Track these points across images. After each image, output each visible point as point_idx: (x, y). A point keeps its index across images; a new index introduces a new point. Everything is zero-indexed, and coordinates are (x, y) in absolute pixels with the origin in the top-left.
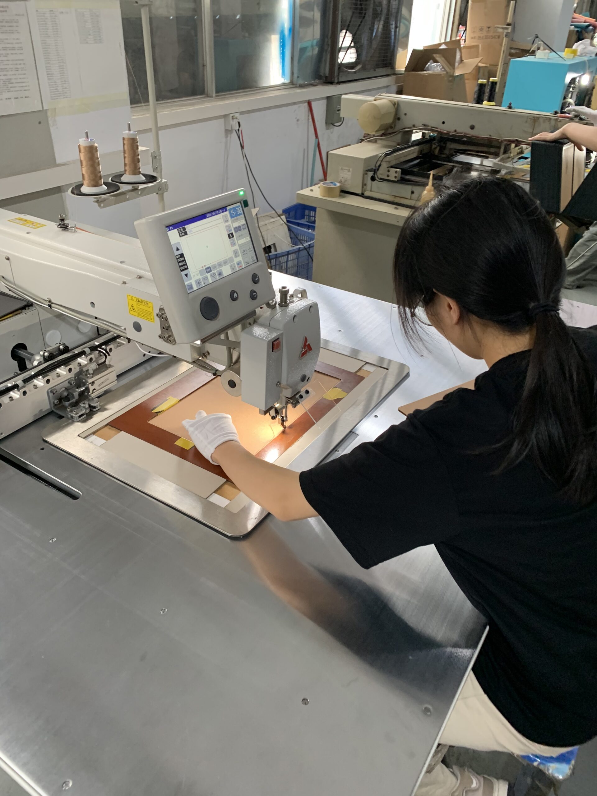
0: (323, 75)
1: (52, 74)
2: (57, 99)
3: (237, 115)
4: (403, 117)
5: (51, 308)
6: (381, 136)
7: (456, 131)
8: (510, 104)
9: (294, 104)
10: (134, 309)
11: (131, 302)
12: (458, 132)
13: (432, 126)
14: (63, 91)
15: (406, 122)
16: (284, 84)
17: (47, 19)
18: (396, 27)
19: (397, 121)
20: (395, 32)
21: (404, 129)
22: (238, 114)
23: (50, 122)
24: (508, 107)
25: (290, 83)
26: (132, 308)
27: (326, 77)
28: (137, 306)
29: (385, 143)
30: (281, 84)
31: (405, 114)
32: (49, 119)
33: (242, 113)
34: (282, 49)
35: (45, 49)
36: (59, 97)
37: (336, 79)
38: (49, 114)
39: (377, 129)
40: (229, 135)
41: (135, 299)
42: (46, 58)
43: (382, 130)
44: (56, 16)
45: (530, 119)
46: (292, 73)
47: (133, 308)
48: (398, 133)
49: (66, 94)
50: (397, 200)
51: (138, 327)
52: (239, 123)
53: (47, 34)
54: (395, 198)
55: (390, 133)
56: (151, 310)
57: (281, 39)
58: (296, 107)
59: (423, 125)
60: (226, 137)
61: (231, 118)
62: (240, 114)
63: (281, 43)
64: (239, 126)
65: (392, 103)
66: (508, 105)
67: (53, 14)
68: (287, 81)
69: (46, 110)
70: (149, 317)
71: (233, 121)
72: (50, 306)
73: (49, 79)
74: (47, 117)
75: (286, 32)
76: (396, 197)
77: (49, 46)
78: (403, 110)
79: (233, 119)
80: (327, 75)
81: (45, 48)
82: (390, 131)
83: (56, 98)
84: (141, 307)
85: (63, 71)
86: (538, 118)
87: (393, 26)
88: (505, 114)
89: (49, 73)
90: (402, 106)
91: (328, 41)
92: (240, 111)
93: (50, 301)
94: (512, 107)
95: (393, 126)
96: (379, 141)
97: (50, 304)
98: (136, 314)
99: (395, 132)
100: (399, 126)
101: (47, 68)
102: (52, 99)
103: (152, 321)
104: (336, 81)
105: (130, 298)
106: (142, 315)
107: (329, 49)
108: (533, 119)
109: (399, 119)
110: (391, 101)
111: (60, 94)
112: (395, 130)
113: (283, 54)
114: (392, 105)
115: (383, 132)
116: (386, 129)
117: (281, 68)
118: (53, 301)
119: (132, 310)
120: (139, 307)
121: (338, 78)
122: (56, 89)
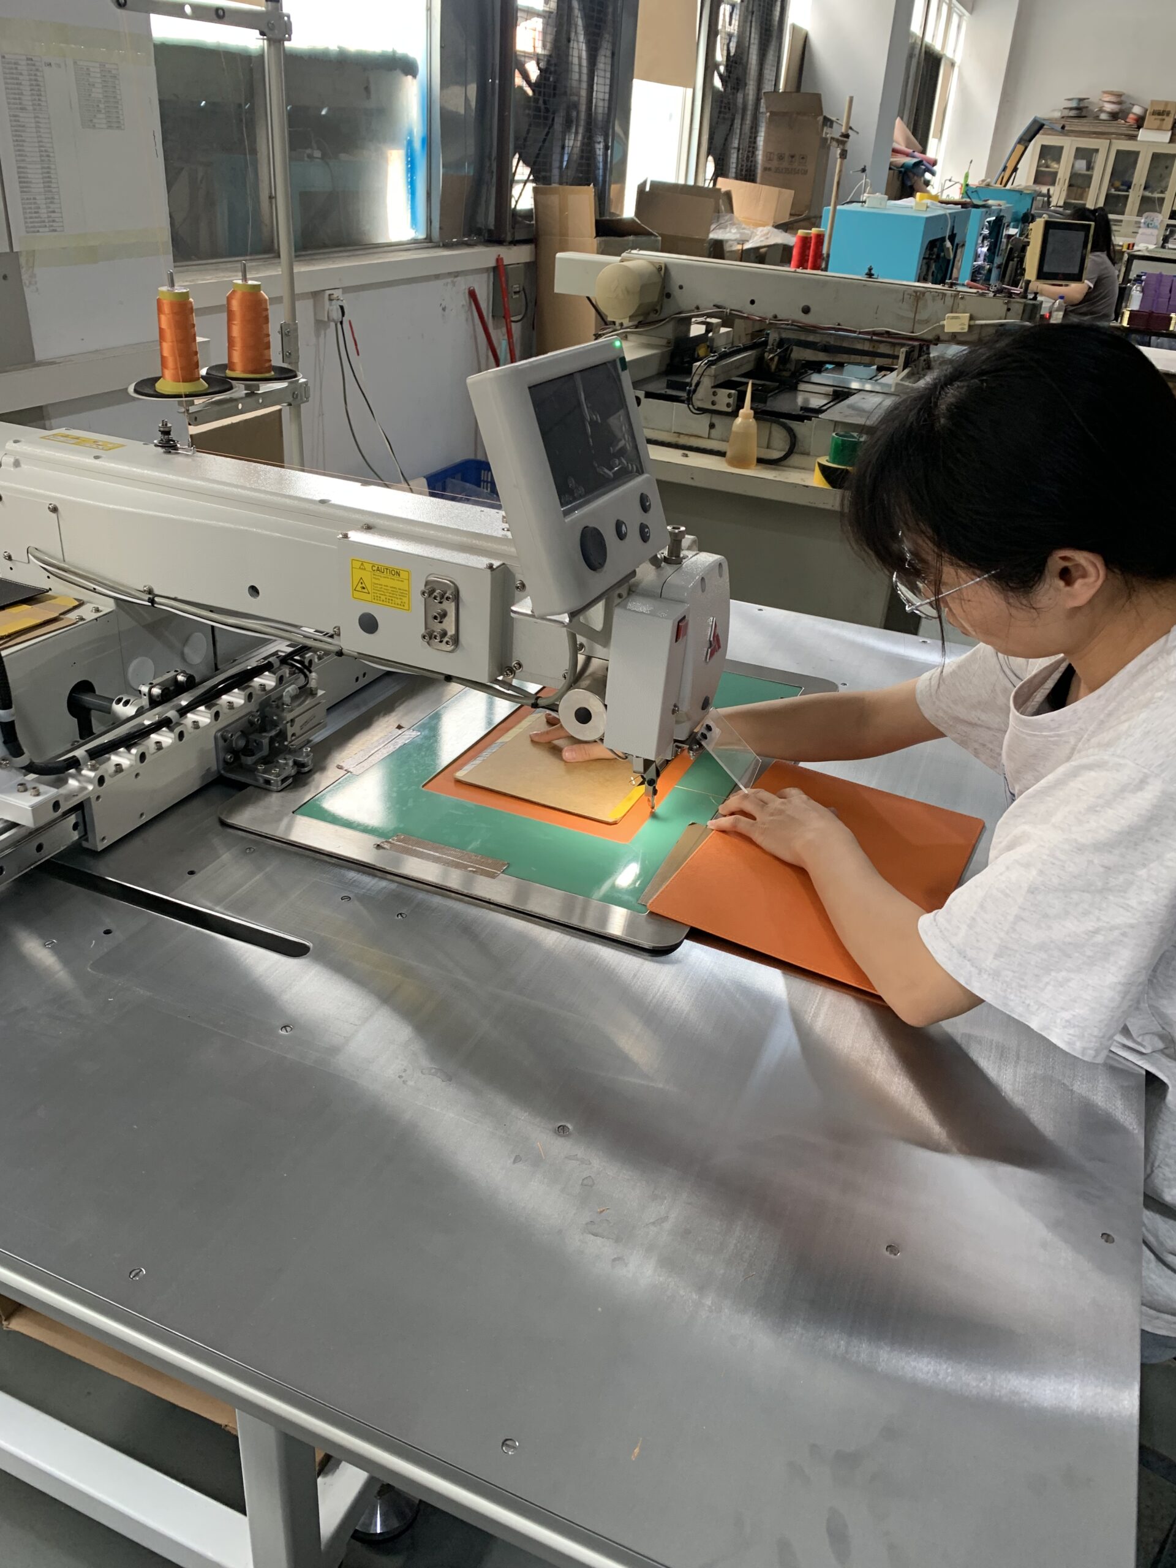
0: (483, 227)
1: (27, 182)
2: (38, 232)
3: (337, 293)
4: (676, 292)
5: (153, 605)
6: (637, 327)
7: (775, 317)
8: (870, 269)
9: (437, 277)
10: (364, 588)
11: (358, 574)
12: (780, 317)
13: (733, 308)
14: (49, 217)
15: (684, 300)
16: (415, 241)
17: (21, 74)
18: (606, 148)
19: (665, 300)
20: (605, 155)
21: (680, 313)
22: (341, 290)
23: (25, 277)
24: (867, 274)
25: (425, 239)
26: (360, 585)
27: (490, 231)
28: (374, 580)
29: (643, 339)
30: (411, 240)
31: (681, 287)
32: (23, 271)
33: (346, 290)
34: (409, 175)
35: (17, 133)
36: (41, 230)
37: (509, 234)
38: (22, 260)
39: (630, 314)
40: (323, 332)
41: (368, 567)
42: (19, 150)
43: (639, 315)
44: (37, 70)
45: (908, 294)
46: (429, 221)
47: (363, 585)
48: (668, 322)
49: (54, 224)
50: (683, 441)
51: (369, 624)
52: (342, 308)
53: (20, 104)
54: (679, 437)
55: (652, 322)
56: (404, 586)
57: (407, 156)
58: (440, 283)
59: (714, 306)
60: (318, 335)
61: (327, 297)
62: (343, 293)
63: (407, 164)
64: (343, 314)
65: (655, 266)
66: (867, 271)
67: (34, 65)
68: (422, 236)
69: (17, 252)
70: (399, 601)
71: (331, 305)
72: (152, 601)
73: (22, 192)
74: (19, 267)
75: (417, 145)
76: (682, 436)
77: (24, 126)
78: (677, 278)
79: (331, 300)
80: (492, 227)
81: (16, 131)
82: (653, 317)
83: (36, 229)
84: (383, 581)
85: (49, 177)
86: (924, 294)
87: (601, 146)
88: (865, 285)
89: (23, 180)
90: (673, 273)
91: (491, 164)
92: (344, 286)
93: (150, 592)
94: (873, 275)
95: (658, 308)
96: (630, 337)
97: (151, 596)
98: (368, 597)
99: (665, 319)
100: (669, 310)
101: (20, 170)
102: (28, 232)
103: (406, 607)
104: (509, 238)
105: (357, 564)
106: (383, 597)
107: (494, 180)
108: (914, 294)
109: (668, 295)
110: (652, 263)
111: (44, 222)
112: (662, 316)
113: (412, 184)
114: (656, 271)
115: (641, 318)
116: (647, 314)
117: (410, 210)
118: (156, 592)
119: (360, 590)
120: (376, 581)
121: (513, 234)
122: (35, 213)
